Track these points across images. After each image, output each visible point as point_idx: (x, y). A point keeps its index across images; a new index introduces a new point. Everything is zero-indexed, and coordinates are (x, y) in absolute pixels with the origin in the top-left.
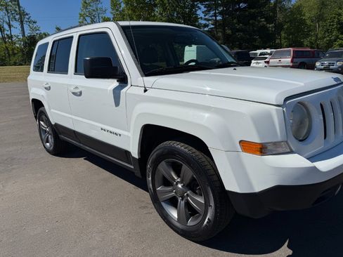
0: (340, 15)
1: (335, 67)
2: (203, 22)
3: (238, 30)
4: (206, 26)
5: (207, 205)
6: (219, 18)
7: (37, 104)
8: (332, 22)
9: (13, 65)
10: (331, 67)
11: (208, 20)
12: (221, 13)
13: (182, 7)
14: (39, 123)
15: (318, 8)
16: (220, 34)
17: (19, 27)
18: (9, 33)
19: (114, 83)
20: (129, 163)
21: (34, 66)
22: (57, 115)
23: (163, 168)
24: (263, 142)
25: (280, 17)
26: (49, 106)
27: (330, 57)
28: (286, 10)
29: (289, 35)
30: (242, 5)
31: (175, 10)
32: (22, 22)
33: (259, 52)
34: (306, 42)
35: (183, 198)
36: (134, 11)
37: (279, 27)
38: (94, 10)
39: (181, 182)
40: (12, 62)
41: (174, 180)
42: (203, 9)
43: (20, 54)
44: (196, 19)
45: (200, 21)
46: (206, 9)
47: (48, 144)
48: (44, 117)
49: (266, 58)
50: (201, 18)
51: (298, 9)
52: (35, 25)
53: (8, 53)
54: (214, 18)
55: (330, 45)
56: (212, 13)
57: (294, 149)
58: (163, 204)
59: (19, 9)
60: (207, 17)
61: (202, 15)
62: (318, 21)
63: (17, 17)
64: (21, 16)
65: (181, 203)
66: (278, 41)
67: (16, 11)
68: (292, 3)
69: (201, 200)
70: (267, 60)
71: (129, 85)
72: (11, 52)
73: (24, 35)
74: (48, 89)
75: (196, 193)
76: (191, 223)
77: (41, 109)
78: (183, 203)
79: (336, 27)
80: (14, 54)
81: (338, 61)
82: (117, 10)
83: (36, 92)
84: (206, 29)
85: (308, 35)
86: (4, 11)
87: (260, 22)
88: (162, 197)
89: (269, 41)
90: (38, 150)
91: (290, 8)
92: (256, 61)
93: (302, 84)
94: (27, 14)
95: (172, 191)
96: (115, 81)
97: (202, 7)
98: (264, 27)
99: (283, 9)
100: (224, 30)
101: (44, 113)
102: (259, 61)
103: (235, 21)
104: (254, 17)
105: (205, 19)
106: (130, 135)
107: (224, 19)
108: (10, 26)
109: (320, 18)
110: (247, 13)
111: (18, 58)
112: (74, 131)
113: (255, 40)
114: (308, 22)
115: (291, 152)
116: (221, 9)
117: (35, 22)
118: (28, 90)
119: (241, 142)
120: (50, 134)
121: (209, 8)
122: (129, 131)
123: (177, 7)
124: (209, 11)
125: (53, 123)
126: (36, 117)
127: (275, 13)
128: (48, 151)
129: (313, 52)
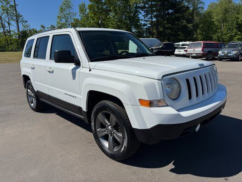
0: (238, 18)
1: (231, 54)
2: (143, 22)
3: (167, 28)
4: (145, 25)
5: (124, 137)
6: (154, 20)
7: (26, 78)
8: (233, 23)
9: (10, 51)
10: (229, 54)
11: (147, 21)
12: (155, 16)
13: (128, 12)
14: (27, 90)
15: (223, 13)
16: (155, 31)
17: (16, 25)
18: (8, 29)
19: (73, 66)
20: (81, 115)
21: (25, 53)
22: (38, 85)
23: (100, 116)
24: (151, 100)
25: (197, 19)
26: (33, 79)
27: (229, 47)
28: (200, 14)
29: (203, 32)
30: (170, 11)
31: (123, 14)
32: (17, 21)
33: (181, 43)
34: (215, 37)
35: (111, 134)
36: (96, 15)
37: (196, 27)
38: (67, 14)
39: (110, 125)
40: (10, 49)
41: (107, 124)
42: (143, 13)
43: (16, 44)
44: (138, 20)
45: (141, 22)
46: (145, 13)
47: (32, 104)
48: (30, 86)
49: (185, 48)
50: (142, 20)
51: (209, 14)
52: (26, 24)
53: (7, 42)
54: (151, 20)
55: (231, 39)
56: (149, 16)
57: (168, 104)
58: (100, 139)
59: (16, 12)
60: (146, 19)
61: (142, 18)
62: (223, 22)
63: (15, 18)
64: (17, 17)
65: (111, 138)
66: (195, 36)
67: (13, 14)
68: (205, 10)
69: (121, 135)
70: (185, 49)
71: (81, 67)
72: (9, 42)
73: (19, 31)
74: (33, 68)
75: (119, 131)
76: (116, 149)
77: (28, 81)
78: (111, 137)
79: (235, 27)
80: (12, 44)
81: (234, 50)
82: (83, 14)
83: (25, 71)
84: (145, 27)
85: (216, 32)
86: (6, 14)
87: (182, 22)
88: (100, 135)
89: (189, 36)
90: (26, 109)
91: (204, 13)
92: (178, 50)
93: (176, 68)
94: (21, 16)
95: (105, 131)
96: (73, 64)
97: (142, 12)
98: (185, 26)
99: (198, 14)
100: (158, 28)
101: (30, 84)
102: (180, 50)
103: (165, 22)
104: (178, 19)
105: (145, 20)
106: (81, 97)
107: (157, 21)
108: (9, 24)
109: (225, 20)
110: (173, 17)
111: (14, 46)
112: (49, 95)
113: (179, 35)
114: (216, 23)
115: (167, 106)
116: (155, 13)
117: (26, 22)
118: (20, 69)
119: (139, 100)
120: (34, 98)
121: (147, 13)
122: (81, 95)
123: (125, 12)
124: (147, 15)
125: (36, 91)
126: (25, 87)
127: (193, 16)
128: (32, 109)
129: (217, 44)
